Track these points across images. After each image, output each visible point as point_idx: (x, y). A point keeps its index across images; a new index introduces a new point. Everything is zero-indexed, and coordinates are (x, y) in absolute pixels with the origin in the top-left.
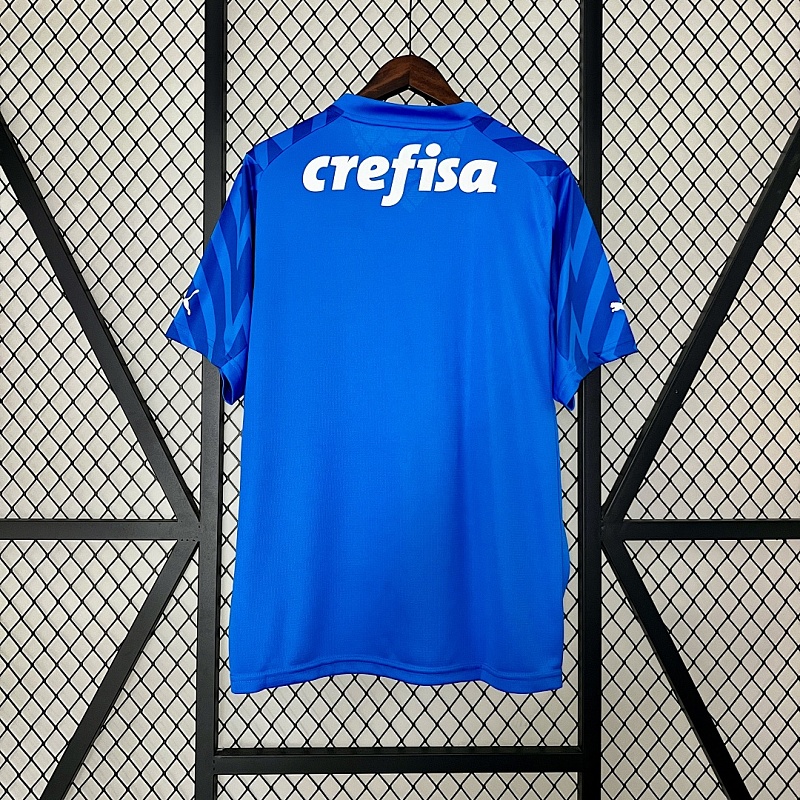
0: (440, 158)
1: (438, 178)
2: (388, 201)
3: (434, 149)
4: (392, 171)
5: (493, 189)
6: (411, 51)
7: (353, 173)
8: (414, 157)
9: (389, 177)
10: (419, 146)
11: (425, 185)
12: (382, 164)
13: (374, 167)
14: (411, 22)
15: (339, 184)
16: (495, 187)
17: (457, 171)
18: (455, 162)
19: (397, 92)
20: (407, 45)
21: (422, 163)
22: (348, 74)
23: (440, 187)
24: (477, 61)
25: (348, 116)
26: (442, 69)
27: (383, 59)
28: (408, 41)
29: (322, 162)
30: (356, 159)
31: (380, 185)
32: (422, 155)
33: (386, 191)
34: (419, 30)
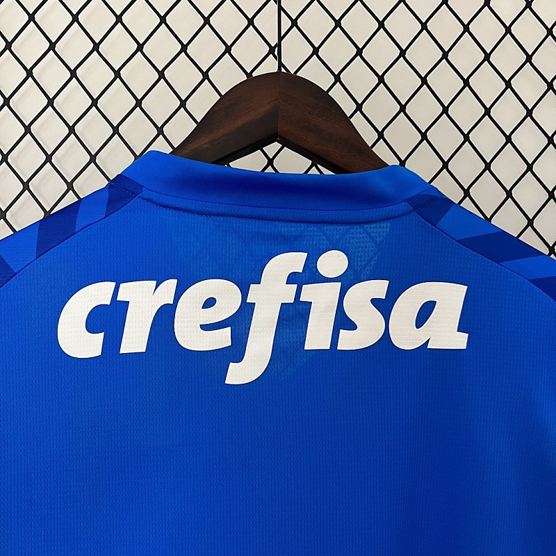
0: (347, 281)
1: (343, 322)
2: (240, 374)
3: (333, 262)
4: (246, 310)
5: (459, 341)
6: (281, 65)
7: (165, 317)
8: (293, 278)
9: (240, 322)
10: (303, 256)
11: (317, 337)
12: (227, 295)
13: (210, 303)
14: (280, 9)
15: (135, 339)
16: (464, 337)
17: (384, 306)
18: (379, 288)
19: (259, 145)
20: (271, 51)
21: (310, 292)
22: (161, 103)
23: (349, 341)
24: (402, 80)
25: (154, 196)
26: (337, 94)
27: (228, 78)
28: (273, 43)
29: (98, 294)
30: (170, 285)
31: (222, 338)
32: (310, 275)
33: (236, 351)
34: (294, 23)
